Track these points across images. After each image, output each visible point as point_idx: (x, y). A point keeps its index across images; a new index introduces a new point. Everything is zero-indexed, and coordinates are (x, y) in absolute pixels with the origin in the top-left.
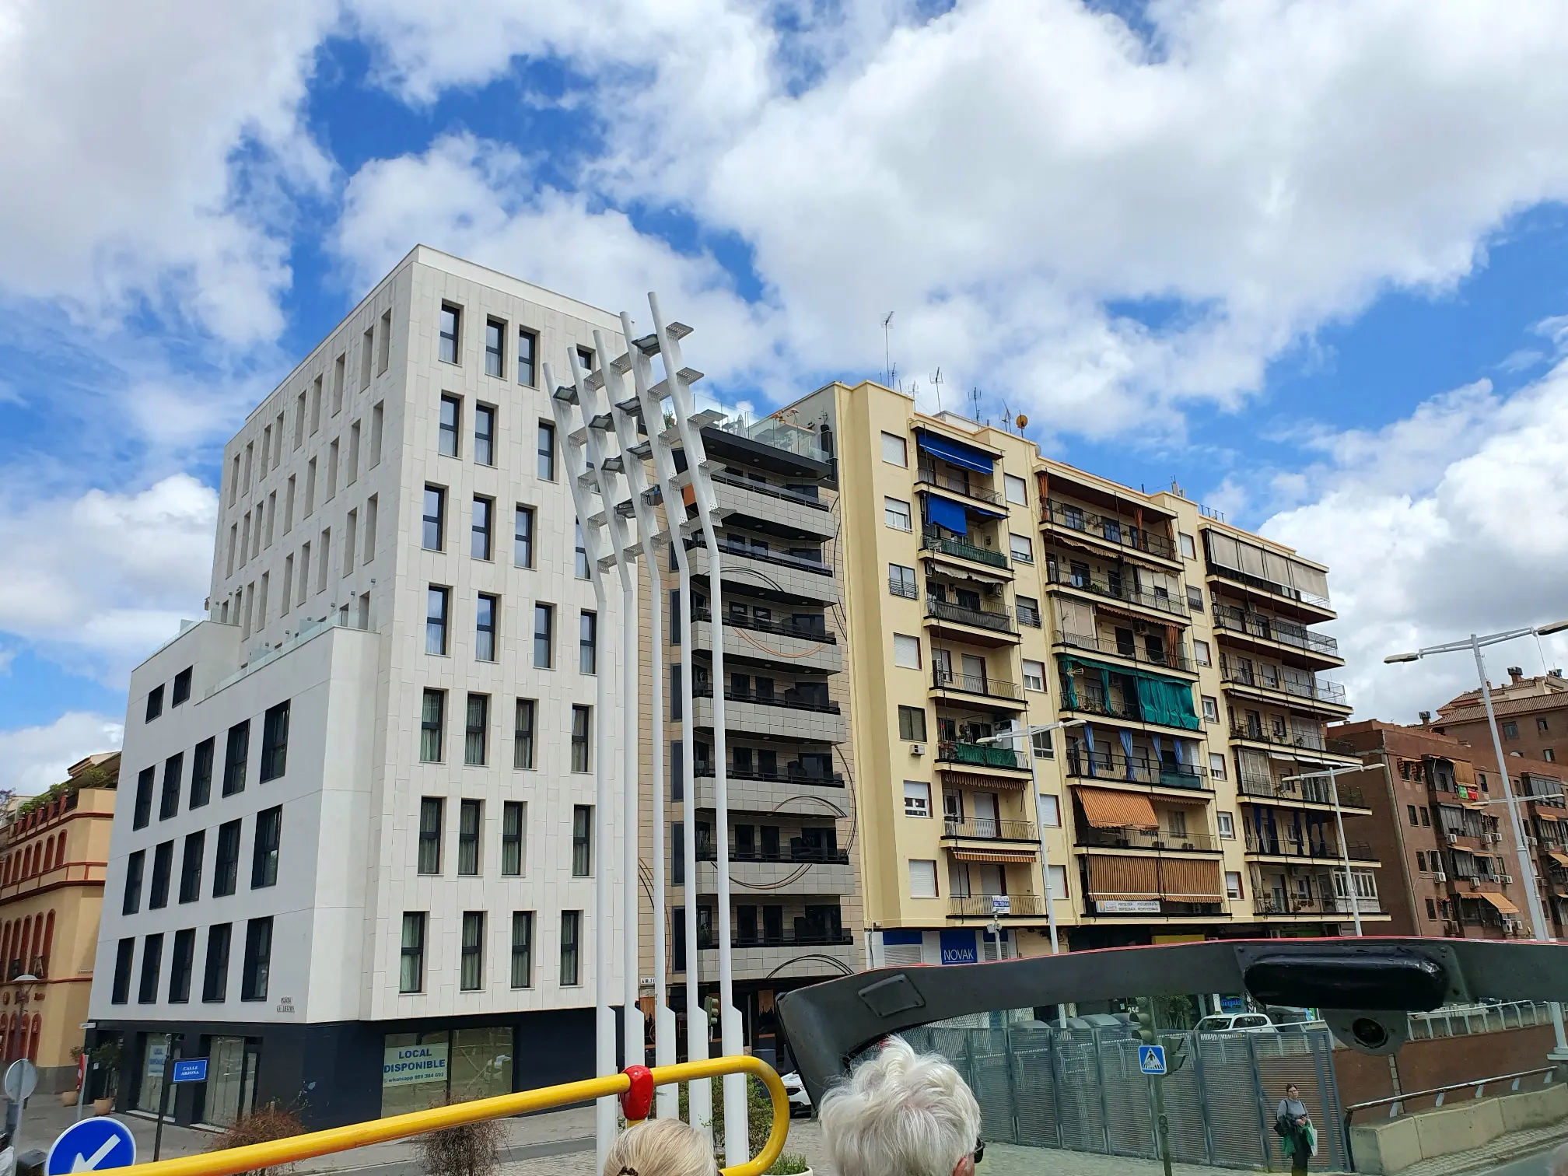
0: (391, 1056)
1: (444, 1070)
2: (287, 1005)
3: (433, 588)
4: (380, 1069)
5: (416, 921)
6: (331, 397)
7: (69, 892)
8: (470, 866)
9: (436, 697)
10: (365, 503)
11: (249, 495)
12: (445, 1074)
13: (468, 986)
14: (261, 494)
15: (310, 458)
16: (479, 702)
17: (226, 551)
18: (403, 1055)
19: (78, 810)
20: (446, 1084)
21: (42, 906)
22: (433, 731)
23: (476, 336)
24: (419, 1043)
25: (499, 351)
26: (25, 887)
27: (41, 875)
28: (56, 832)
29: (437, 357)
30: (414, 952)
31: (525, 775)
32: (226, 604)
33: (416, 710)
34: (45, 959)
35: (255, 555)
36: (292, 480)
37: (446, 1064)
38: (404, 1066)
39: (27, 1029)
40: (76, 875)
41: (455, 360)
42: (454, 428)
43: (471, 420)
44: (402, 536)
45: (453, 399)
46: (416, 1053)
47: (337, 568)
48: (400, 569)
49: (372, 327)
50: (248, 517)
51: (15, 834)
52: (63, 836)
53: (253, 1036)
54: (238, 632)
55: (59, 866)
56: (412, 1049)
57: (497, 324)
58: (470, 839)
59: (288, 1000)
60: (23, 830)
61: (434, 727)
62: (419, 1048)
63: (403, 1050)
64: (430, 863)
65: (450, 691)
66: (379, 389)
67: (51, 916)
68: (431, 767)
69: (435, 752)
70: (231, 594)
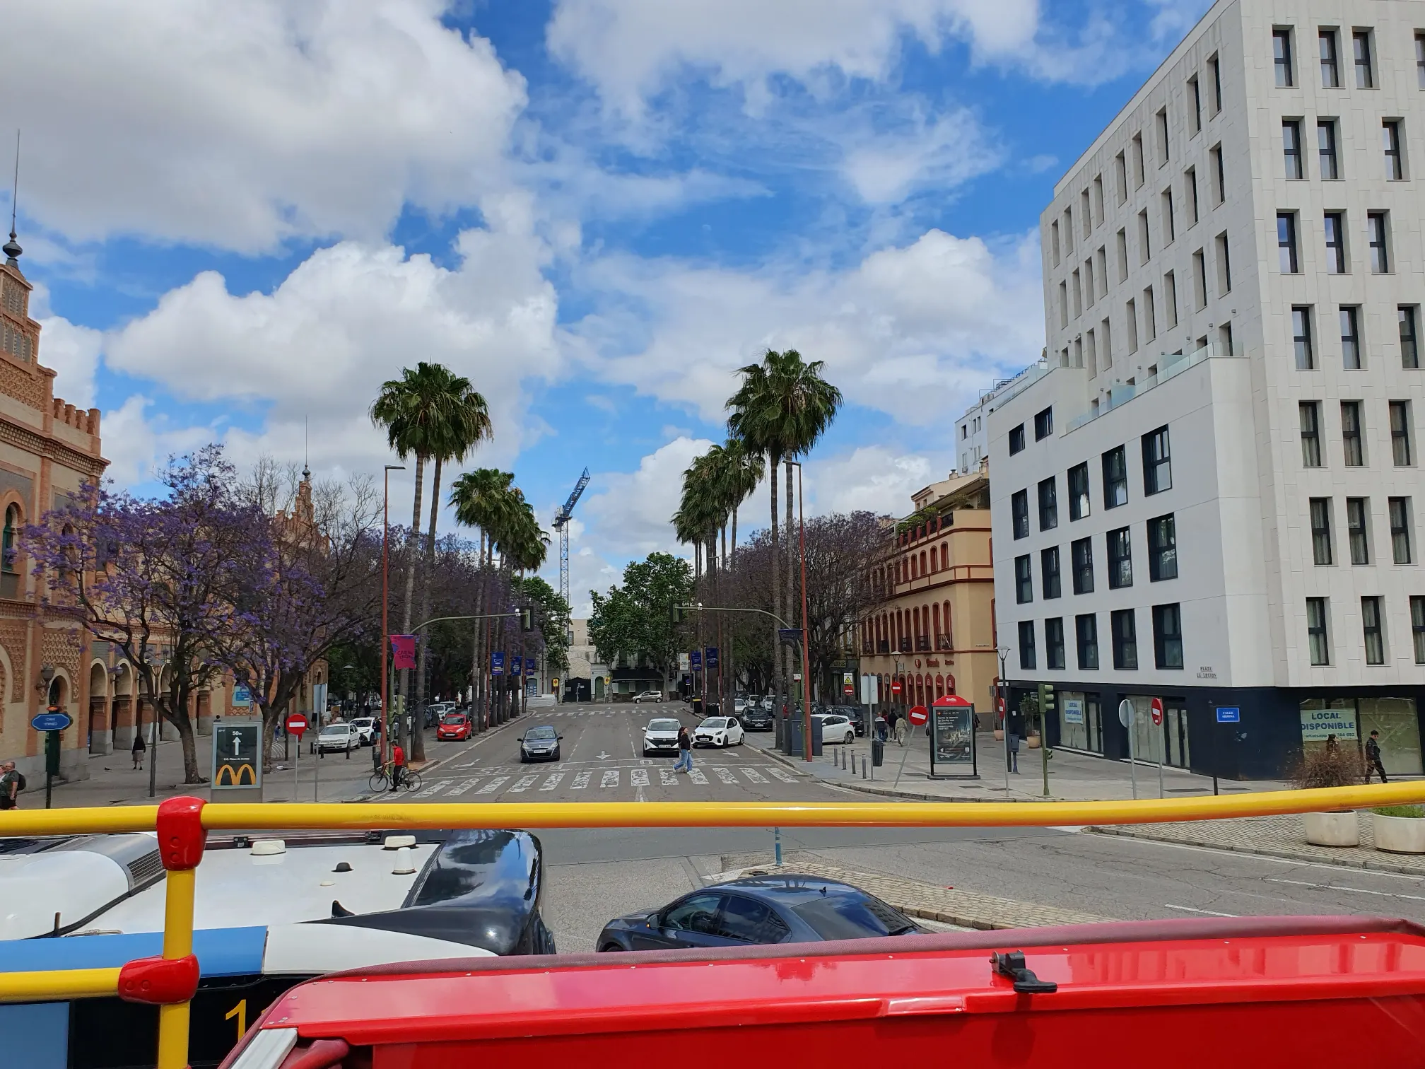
0: (1306, 717)
1: (1354, 731)
2: (1207, 671)
3: (1295, 308)
4: (1299, 727)
5: (1317, 604)
6: (1156, 152)
7: (958, 587)
8: (1361, 556)
9: (1310, 408)
10: (1213, 242)
11: (1074, 253)
12: (1356, 735)
13: (1371, 661)
14: (1087, 249)
15: (1140, 210)
16: (1351, 408)
17: (1058, 308)
18: (1315, 717)
19: (955, 526)
20: (1357, 742)
21: (939, 597)
22: (1310, 439)
23: (1308, 49)
24: (1328, 707)
25: (1332, 61)
26: (916, 585)
27: (929, 576)
28: (938, 544)
29: (1274, 85)
30: (1319, 631)
31: (1404, 471)
32: (1066, 351)
33: (1294, 422)
34: (948, 635)
35: (1092, 303)
36: (1122, 233)
37: (1355, 726)
38: (1317, 725)
39: (943, 685)
40: (962, 574)
41: (1290, 83)
42: (1296, 151)
43: (1313, 138)
44: (1262, 265)
45: (1293, 124)
46: (1327, 716)
47: (1187, 304)
48: (1264, 297)
49: (1196, 73)
50: (1077, 273)
51: (898, 546)
52: (944, 546)
53: (1172, 697)
54: (1084, 373)
55: (945, 569)
56: (1323, 711)
57: (1329, 34)
58: (1359, 532)
59: (1209, 669)
60: (905, 542)
61: (1312, 435)
62: (1330, 712)
63: (1316, 712)
64: (1324, 556)
65: (1324, 403)
66: (1214, 131)
67: (947, 605)
68: (1314, 471)
69: (1315, 458)
70: (1070, 342)
